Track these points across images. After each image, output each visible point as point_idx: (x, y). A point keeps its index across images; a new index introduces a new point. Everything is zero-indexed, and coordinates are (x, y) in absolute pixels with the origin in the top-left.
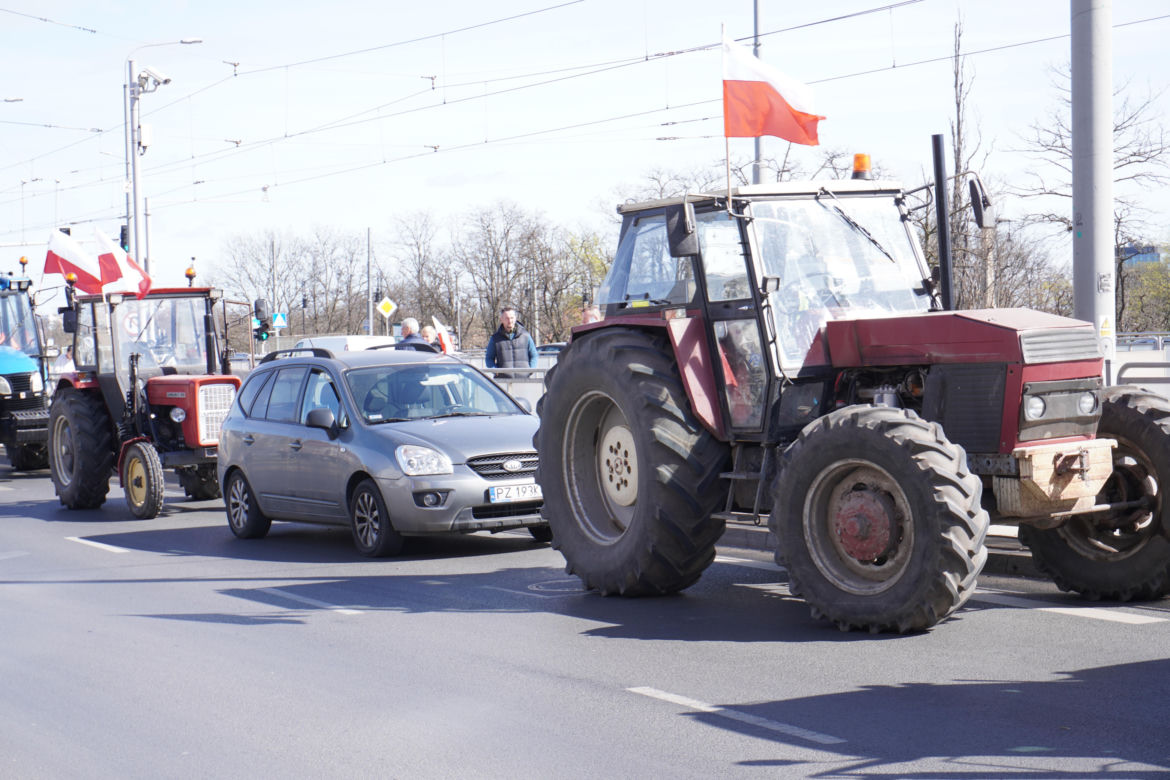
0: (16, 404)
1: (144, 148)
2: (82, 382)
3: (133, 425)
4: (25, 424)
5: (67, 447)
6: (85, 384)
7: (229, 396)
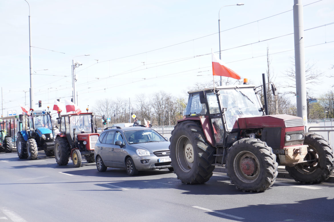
0: (47, 141)
1: (76, 80)
2: (62, 135)
3: (74, 145)
4: (49, 145)
5: (59, 151)
7: (97, 138)
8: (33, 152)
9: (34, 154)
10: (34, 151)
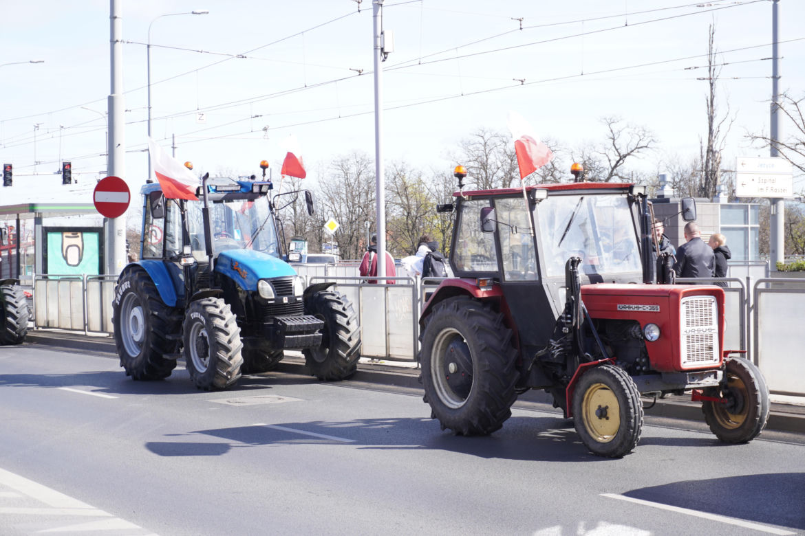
0: (281, 309)
2: (483, 290)
4: (293, 330)
5: (458, 366)
6: (486, 292)
7: (710, 310)
8: (223, 355)
9: (229, 365)
10: (227, 350)
